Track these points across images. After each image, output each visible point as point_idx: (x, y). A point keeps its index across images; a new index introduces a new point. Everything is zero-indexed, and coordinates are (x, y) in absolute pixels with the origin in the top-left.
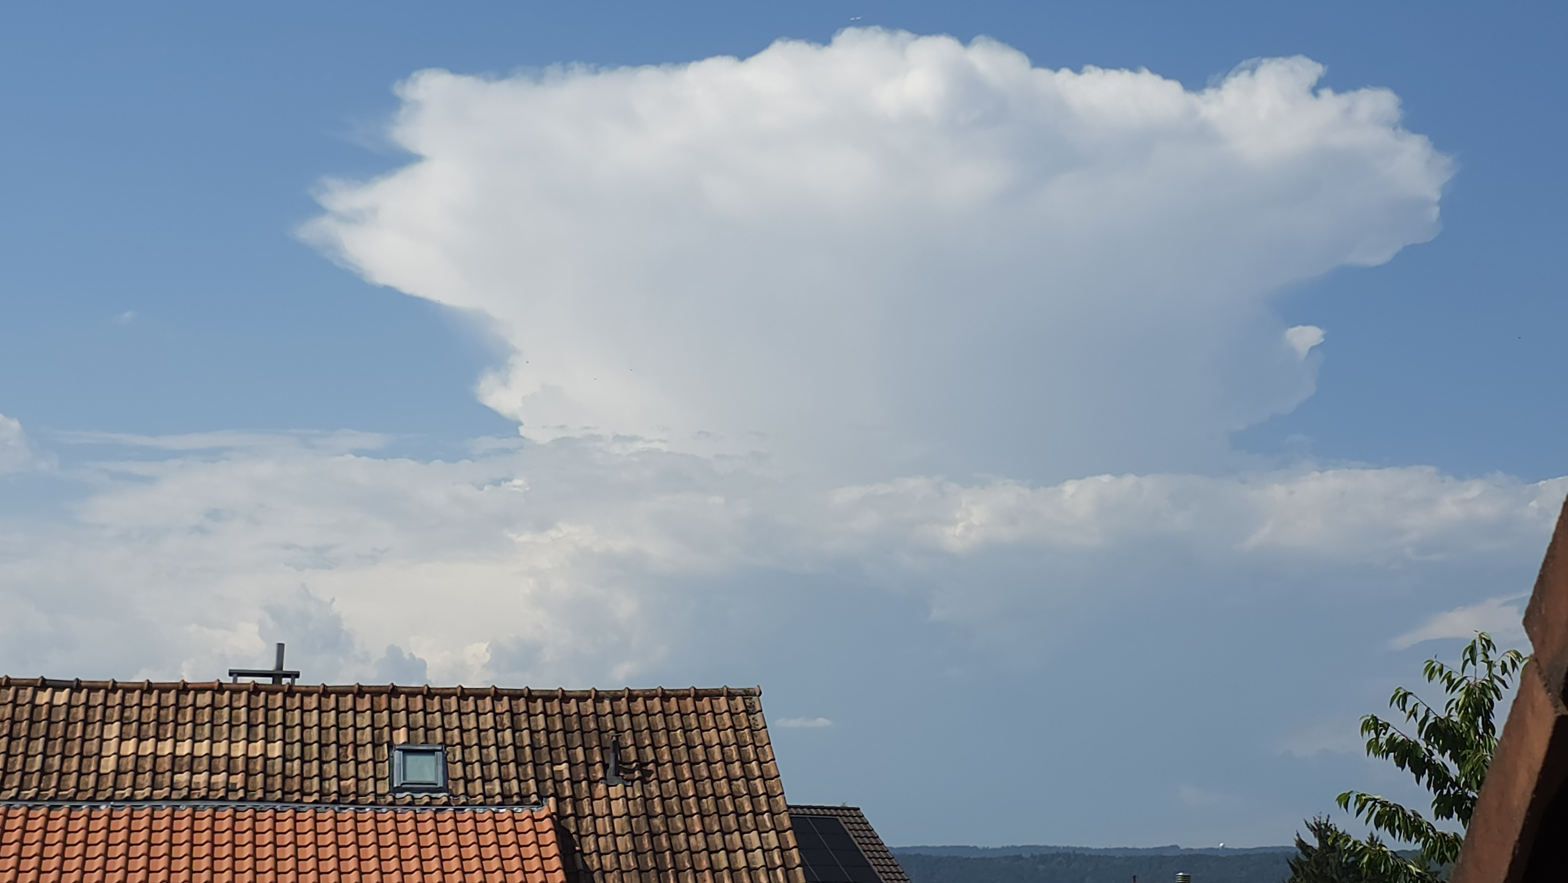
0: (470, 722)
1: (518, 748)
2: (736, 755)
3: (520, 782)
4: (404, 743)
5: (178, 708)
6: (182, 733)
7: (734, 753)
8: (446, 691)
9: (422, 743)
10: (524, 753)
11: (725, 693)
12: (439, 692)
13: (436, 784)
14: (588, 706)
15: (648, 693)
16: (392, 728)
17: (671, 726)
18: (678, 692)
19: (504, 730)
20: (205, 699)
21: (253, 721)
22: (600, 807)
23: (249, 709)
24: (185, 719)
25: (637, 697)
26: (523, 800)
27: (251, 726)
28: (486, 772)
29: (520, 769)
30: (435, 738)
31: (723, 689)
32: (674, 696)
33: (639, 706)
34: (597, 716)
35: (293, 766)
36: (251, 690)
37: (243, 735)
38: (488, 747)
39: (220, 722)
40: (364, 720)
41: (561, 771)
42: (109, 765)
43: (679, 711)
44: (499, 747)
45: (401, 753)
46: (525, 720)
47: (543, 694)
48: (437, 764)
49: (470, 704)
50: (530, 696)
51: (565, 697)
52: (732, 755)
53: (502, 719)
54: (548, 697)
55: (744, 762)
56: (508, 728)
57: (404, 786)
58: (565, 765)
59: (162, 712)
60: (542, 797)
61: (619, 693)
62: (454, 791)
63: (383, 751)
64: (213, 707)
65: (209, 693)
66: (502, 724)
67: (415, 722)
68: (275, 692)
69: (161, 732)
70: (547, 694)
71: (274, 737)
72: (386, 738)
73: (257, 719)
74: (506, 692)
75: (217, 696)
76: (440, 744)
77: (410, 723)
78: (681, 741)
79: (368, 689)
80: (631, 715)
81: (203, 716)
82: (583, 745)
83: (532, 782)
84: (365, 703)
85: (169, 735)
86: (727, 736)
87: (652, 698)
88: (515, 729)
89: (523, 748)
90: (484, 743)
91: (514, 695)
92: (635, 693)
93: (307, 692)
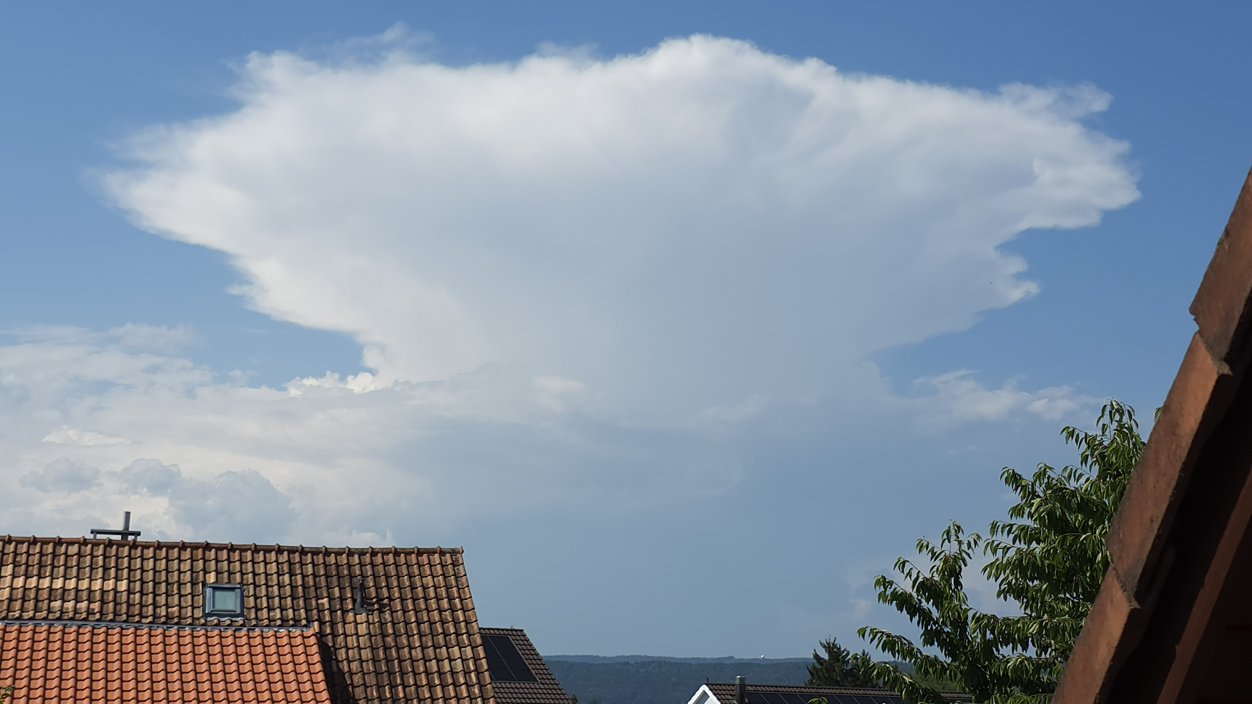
0: (261, 569)
1: (293, 587)
2: (445, 594)
3: (294, 610)
4: (213, 583)
5: (54, 555)
6: (57, 573)
7: (444, 593)
8: (244, 547)
9: (227, 583)
10: (297, 591)
11: (438, 551)
12: (239, 547)
13: (235, 612)
14: (344, 559)
15: (385, 550)
16: (206, 572)
17: (400, 573)
18: (406, 550)
19: (284, 575)
20: (74, 549)
21: (107, 566)
22: (350, 629)
23: (105, 557)
24: (59, 563)
25: (378, 553)
26: (296, 622)
27: (106, 569)
28: (271, 604)
29: (295, 602)
30: (235, 579)
31: (437, 548)
32: (402, 553)
33: (379, 559)
34: (349, 566)
35: (135, 597)
36: (106, 544)
37: (100, 575)
38: (272, 586)
39: (84, 566)
40: (186, 566)
41: (323, 604)
42: (4, 594)
43: (406, 563)
44: (280, 586)
45: (212, 589)
46: (299, 568)
47: (312, 550)
48: (236, 597)
49: (260, 556)
50: (303, 551)
51: (327, 552)
52: (442, 594)
53: (283, 567)
54: (315, 552)
55: (450, 599)
56: (287, 573)
57: (213, 613)
58: (326, 600)
59: (44, 558)
60: (309, 621)
61: (365, 550)
62: (248, 616)
63: (199, 588)
64: (79, 555)
65: (76, 546)
66: (283, 571)
67: (222, 568)
68: (124, 546)
69: (42, 572)
70: (314, 550)
71: (122, 577)
72: (201, 578)
73: (110, 564)
74: (286, 548)
75: (83, 548)
76: (239, 583)
77: (218, 568)
78: (407, 584)
79: (189, 545)
80: (373, 565)
81: (72, 561)
82: (339, 586)
83: (302, 611)
84: (187, 554)
85: (47, 574)
86: (439, 581)
87: (388, 554)
88: (292, 574)
89: (297, 587)
90: (270, 584)
91: (292, 551)
92: (376, 550)
93: (146, 546)
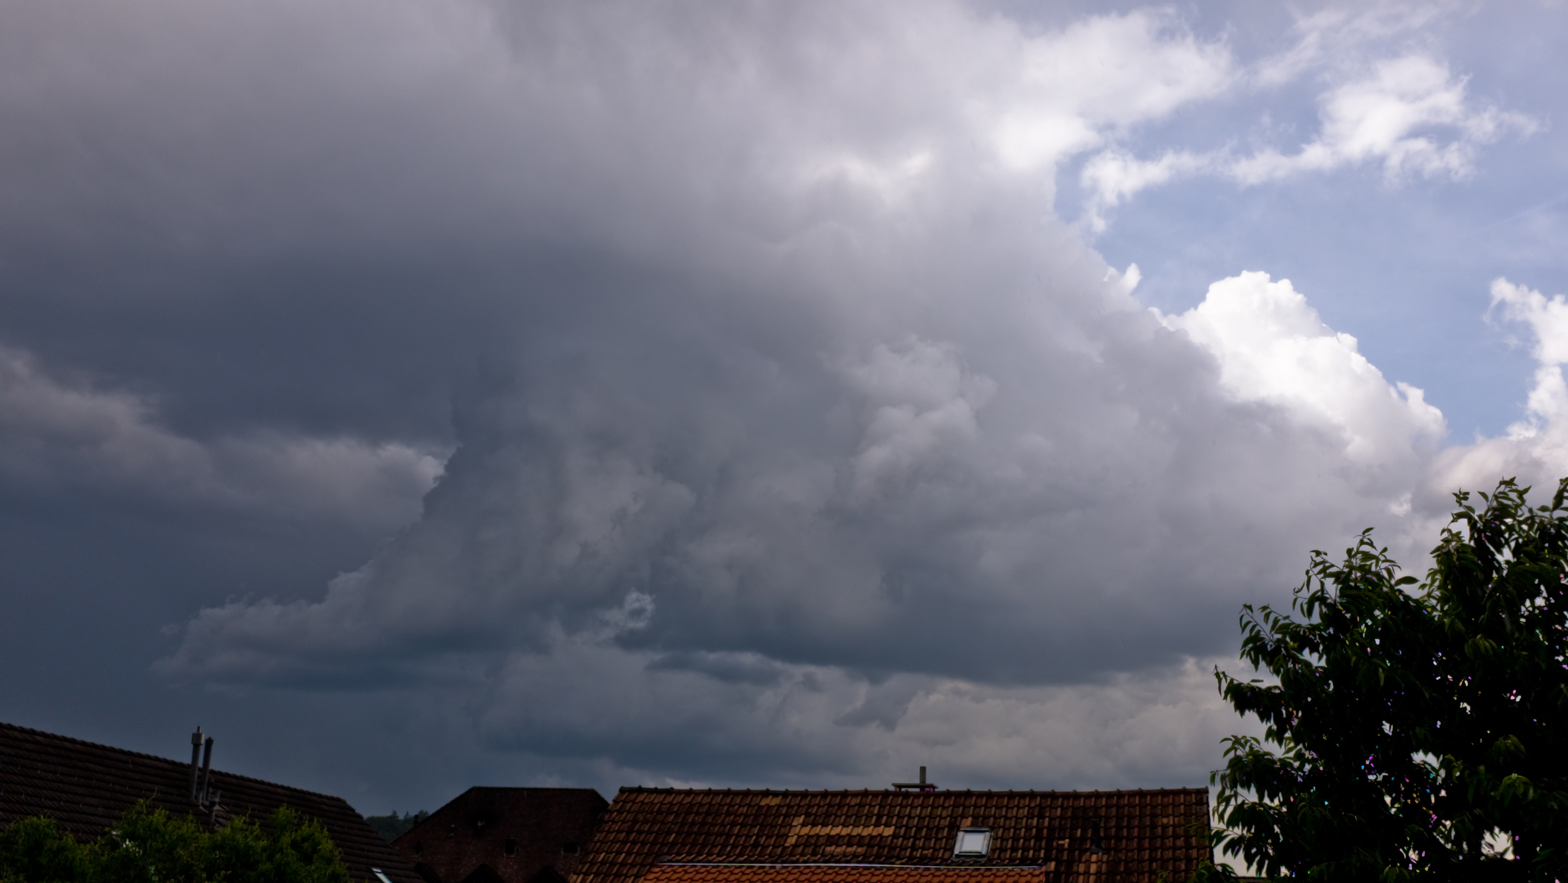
0: (1012, 813)
1: (1039, 829)
2: (1183, 833)
3: (1035, 850)
4: (968, 826)
5: (840, 806)
6: (838, 821)
8: (1002, 794)
9: (980, 827)
10: (1042, 833)
11: (1184, 792)
12: (997, 794)
13: (980, 853)
14: (1092, 802)
15: (1132, 793)
16: (963, 816)
17: (1143, 814)
18: (1153, 792)
19: (1033, 818)
21: (881, 814)
22: (1082, 868)
23: (881, 807)
24: (842, 813)
25: (1125, 795)
26: (1034, 862)
27: (879, 816)
28: (1015, 845)
29: (1037, 844)
30: (988, 823)
31: (1183, 789)
32: (1149, 795)
33: (1125, 801)
34: (1096, 808)
35: (897, 842)
37: (873, 822)
38: (1020, 829)
39: (862, 815)
40: (947, 813)
41: (1063, 845)
42: (792, 841)
43: (1151, 805)
44: (1028, 828)
45: (964, 832)
46: (1048, 812)
47: (1064, 795)
48: (984, 840)
49: (1016, 802)
50: (1055, 796)
51: (1077, 797)
52: (1181, 833)
53: (1033, 811)
54: (1066, 797)
55: (1188, 837)
56: (1036, 817)
57: (961, 854)
58: (1067, 840)
60: (1047, 860)
61: (1113, 793)
62: (991, 857)
63: (953, 832)
66: (1033, 815)
67: (978, 814)
69: (826, 821)
70: (1066, 795)
71: (891, 824)
72: (958, 823)
73: (884, 813)
74: (1039, 794)
76: (990, 827)
77: (975, 814)
78: (1148, 824)
79: (955, 794)
80: (1119, 807)
81: (853, 811)
82: (1082, 827)
83: (1043, 852)
84: (950, 802)
85: (830, 823)
86: (1179, 821)
87: (1134, 796)
88: (1040, 817)
89: (1043, 829)
90: (1019, 827)
91: (1044, 795)
92: (1124, 793)
93: (939, 796)
